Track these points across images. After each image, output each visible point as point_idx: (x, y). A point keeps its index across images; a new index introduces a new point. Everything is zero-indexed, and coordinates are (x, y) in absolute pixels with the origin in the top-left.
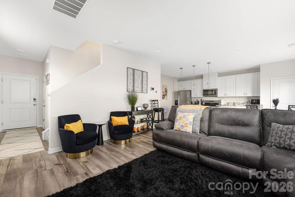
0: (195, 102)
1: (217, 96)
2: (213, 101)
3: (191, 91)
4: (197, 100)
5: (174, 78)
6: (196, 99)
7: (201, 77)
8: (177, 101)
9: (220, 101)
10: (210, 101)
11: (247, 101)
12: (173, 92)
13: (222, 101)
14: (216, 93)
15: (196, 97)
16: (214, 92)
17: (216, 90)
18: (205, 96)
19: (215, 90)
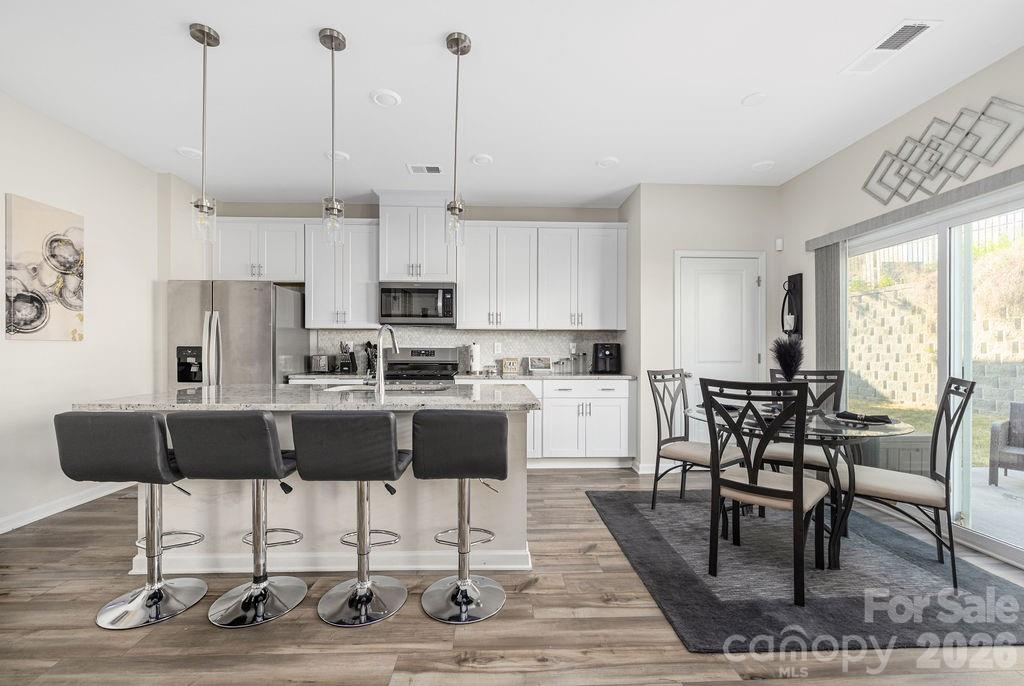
0: (332, 360)
1: (452, 326)
2: (430, 353)
3: (300, 286)
4: (344, 348)
5: (165, 181)
6: (337, 339)
7: (368, 208)
8: (197, 351)
9: (465, 352)
10: (416, 352)
11: (573, 352)
12: (155, 285)
13: (476, 350)
14: (449, 310)
15: (335, 326)
16: (440, 304)
17: (450, 291)
18: (390, 320)
19: (446, 291)
